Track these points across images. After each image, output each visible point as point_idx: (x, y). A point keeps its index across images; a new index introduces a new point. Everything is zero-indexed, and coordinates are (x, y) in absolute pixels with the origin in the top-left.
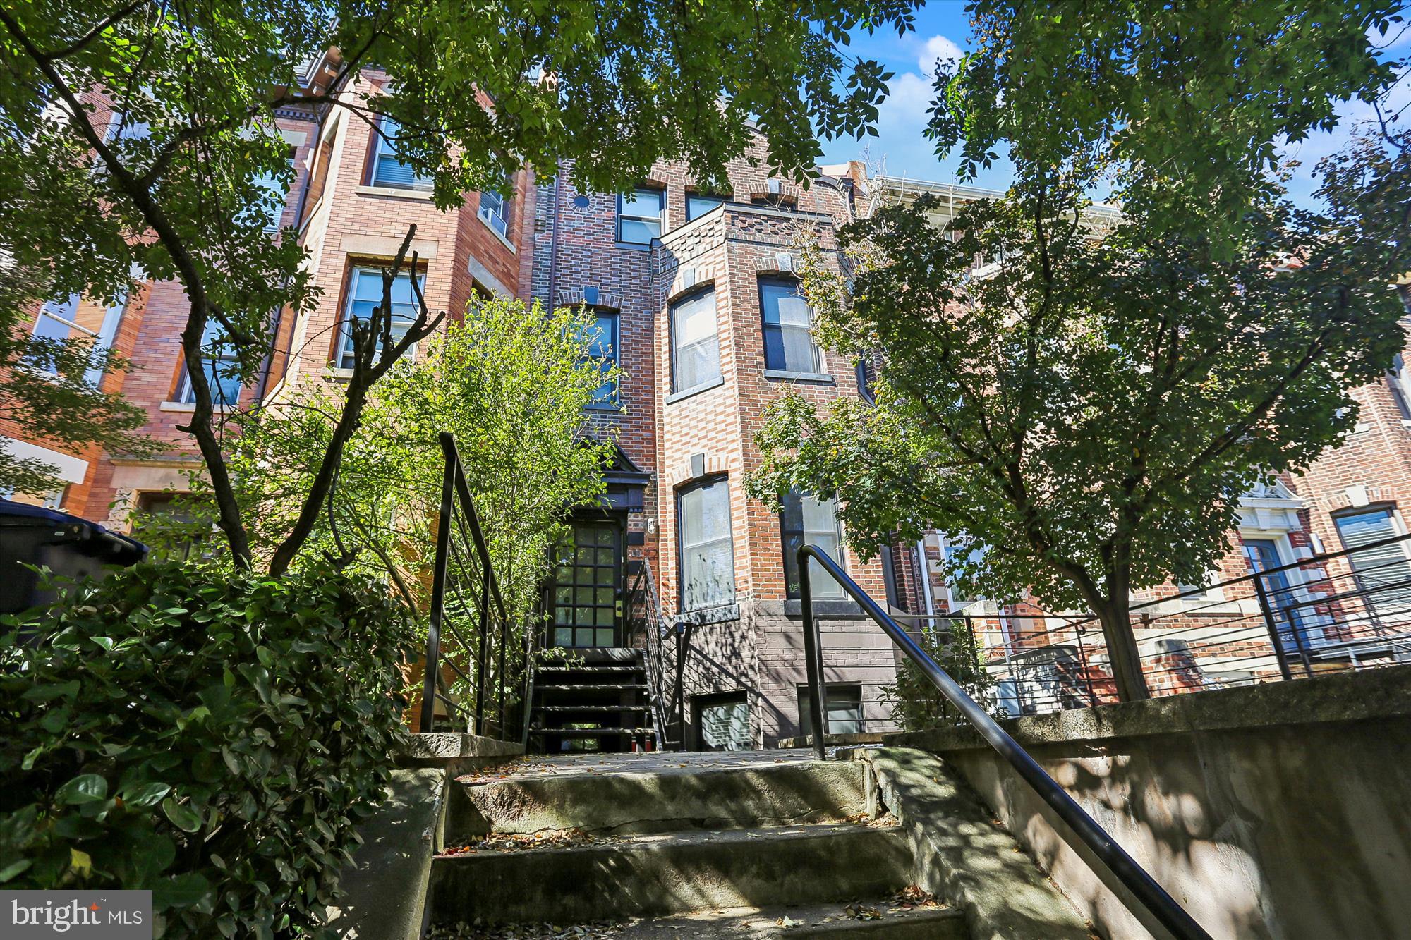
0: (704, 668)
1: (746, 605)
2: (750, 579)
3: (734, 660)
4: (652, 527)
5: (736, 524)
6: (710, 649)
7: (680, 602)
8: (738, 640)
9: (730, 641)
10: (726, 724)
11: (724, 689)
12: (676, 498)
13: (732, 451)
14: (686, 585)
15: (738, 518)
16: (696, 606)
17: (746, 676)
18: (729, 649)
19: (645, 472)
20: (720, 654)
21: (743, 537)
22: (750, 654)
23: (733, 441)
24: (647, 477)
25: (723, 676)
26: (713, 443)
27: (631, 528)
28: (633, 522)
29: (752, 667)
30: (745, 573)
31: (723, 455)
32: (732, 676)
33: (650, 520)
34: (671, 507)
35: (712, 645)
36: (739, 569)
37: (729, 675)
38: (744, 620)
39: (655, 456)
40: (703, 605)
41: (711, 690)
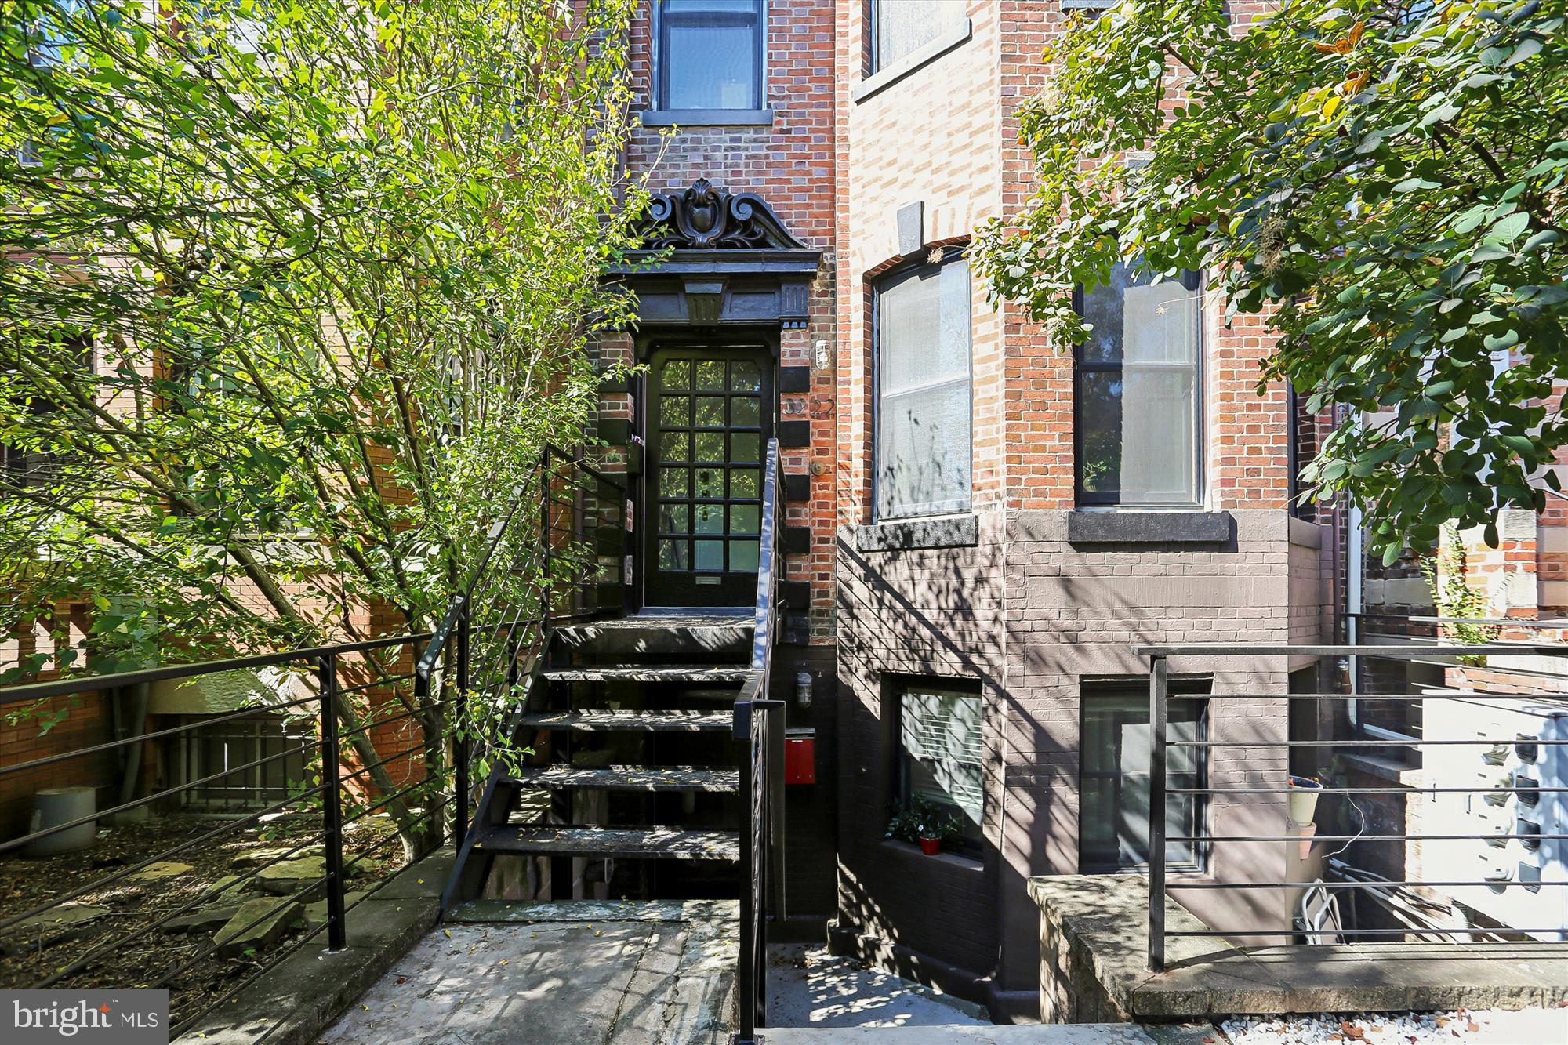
0: (906, 626)
1: (992, 519)
2: (1002, 467)
3: (959, 621)
4: (823, 358)
5: (982, 350)
6: (918, 594)
7: (870, 500)
8: (970, 583)
9: (954, 583)
10: (940, 724)
11: (939, 671)
12: (869, 298)
13: (981, 192)
14: (882, 469)
15: (985, 339)
16: (898, 509)
17: (981, 655)
18: (953, 598)
19: (814, 248)
20: (934, 605)
21: (992, 379)
22: (990, 615)
23: (985, 169)
24: (815, 257)
25: (939, 646)
26: (941, 178)
27: (787, 360)
28: (792, 348)
29: (993, 639)
30: (994, 454)
31: (961, 201)
32: (954, 649)
33: (820, 343)
34: (858, 317)
35: (922, 588)
36: (982, 444)
37: (948, 644)
38: (985, 548)
39: (833, 214)
40: (909, 508)
41: (915, 668)
